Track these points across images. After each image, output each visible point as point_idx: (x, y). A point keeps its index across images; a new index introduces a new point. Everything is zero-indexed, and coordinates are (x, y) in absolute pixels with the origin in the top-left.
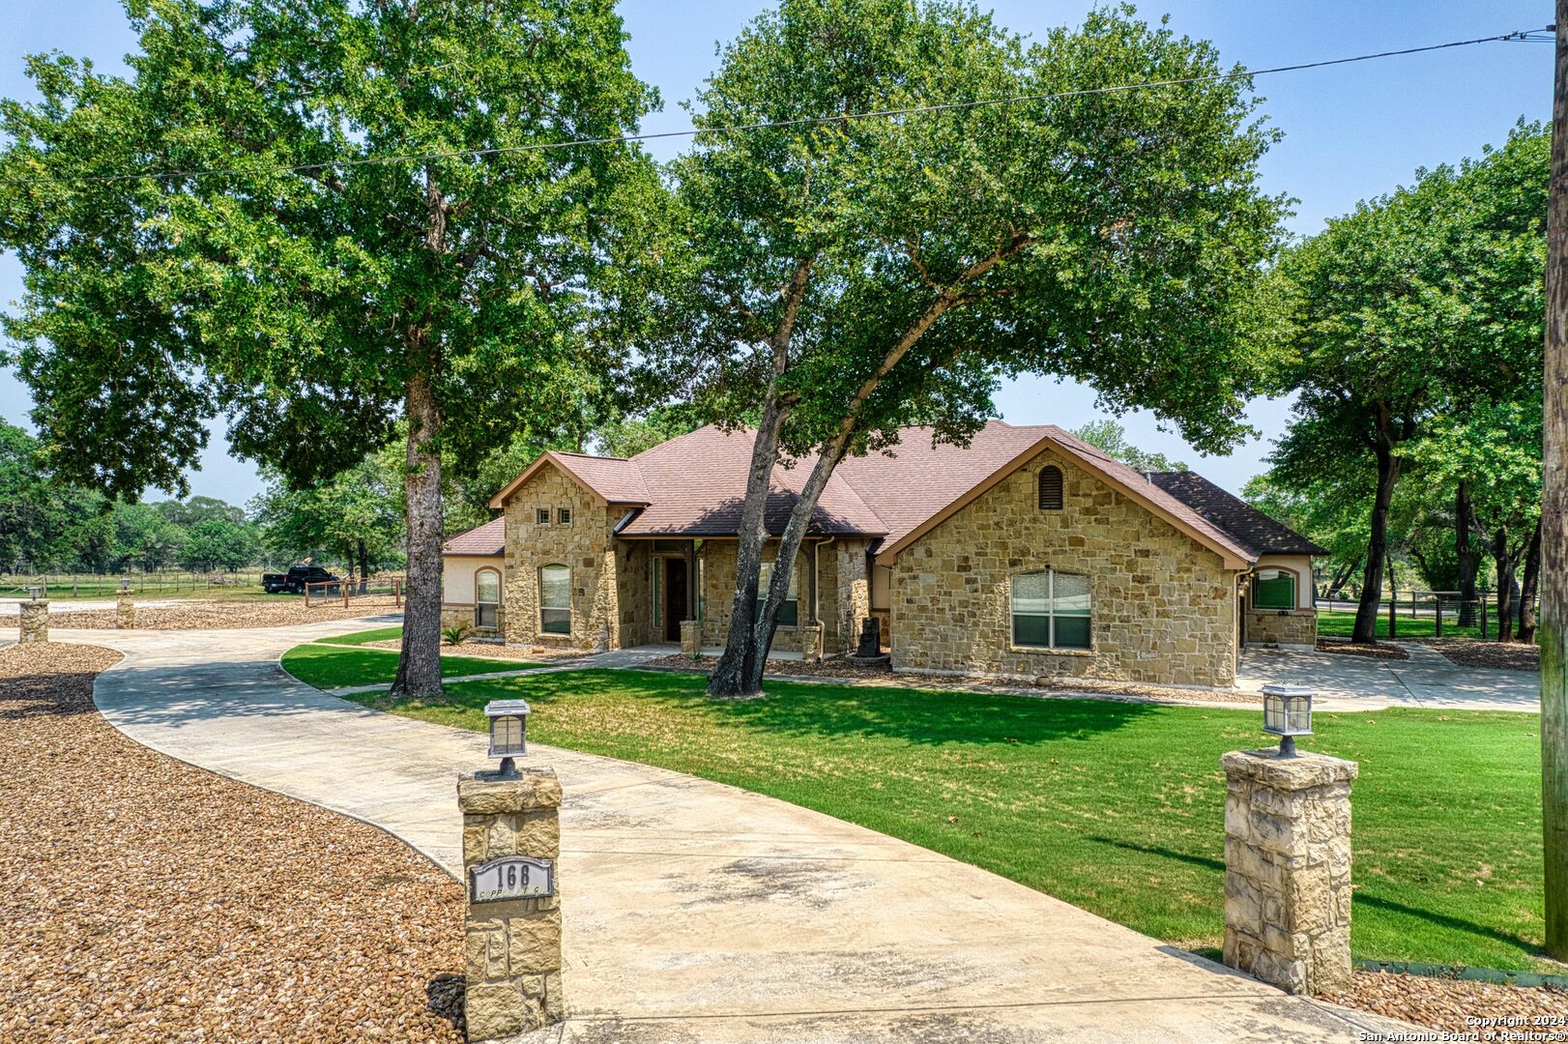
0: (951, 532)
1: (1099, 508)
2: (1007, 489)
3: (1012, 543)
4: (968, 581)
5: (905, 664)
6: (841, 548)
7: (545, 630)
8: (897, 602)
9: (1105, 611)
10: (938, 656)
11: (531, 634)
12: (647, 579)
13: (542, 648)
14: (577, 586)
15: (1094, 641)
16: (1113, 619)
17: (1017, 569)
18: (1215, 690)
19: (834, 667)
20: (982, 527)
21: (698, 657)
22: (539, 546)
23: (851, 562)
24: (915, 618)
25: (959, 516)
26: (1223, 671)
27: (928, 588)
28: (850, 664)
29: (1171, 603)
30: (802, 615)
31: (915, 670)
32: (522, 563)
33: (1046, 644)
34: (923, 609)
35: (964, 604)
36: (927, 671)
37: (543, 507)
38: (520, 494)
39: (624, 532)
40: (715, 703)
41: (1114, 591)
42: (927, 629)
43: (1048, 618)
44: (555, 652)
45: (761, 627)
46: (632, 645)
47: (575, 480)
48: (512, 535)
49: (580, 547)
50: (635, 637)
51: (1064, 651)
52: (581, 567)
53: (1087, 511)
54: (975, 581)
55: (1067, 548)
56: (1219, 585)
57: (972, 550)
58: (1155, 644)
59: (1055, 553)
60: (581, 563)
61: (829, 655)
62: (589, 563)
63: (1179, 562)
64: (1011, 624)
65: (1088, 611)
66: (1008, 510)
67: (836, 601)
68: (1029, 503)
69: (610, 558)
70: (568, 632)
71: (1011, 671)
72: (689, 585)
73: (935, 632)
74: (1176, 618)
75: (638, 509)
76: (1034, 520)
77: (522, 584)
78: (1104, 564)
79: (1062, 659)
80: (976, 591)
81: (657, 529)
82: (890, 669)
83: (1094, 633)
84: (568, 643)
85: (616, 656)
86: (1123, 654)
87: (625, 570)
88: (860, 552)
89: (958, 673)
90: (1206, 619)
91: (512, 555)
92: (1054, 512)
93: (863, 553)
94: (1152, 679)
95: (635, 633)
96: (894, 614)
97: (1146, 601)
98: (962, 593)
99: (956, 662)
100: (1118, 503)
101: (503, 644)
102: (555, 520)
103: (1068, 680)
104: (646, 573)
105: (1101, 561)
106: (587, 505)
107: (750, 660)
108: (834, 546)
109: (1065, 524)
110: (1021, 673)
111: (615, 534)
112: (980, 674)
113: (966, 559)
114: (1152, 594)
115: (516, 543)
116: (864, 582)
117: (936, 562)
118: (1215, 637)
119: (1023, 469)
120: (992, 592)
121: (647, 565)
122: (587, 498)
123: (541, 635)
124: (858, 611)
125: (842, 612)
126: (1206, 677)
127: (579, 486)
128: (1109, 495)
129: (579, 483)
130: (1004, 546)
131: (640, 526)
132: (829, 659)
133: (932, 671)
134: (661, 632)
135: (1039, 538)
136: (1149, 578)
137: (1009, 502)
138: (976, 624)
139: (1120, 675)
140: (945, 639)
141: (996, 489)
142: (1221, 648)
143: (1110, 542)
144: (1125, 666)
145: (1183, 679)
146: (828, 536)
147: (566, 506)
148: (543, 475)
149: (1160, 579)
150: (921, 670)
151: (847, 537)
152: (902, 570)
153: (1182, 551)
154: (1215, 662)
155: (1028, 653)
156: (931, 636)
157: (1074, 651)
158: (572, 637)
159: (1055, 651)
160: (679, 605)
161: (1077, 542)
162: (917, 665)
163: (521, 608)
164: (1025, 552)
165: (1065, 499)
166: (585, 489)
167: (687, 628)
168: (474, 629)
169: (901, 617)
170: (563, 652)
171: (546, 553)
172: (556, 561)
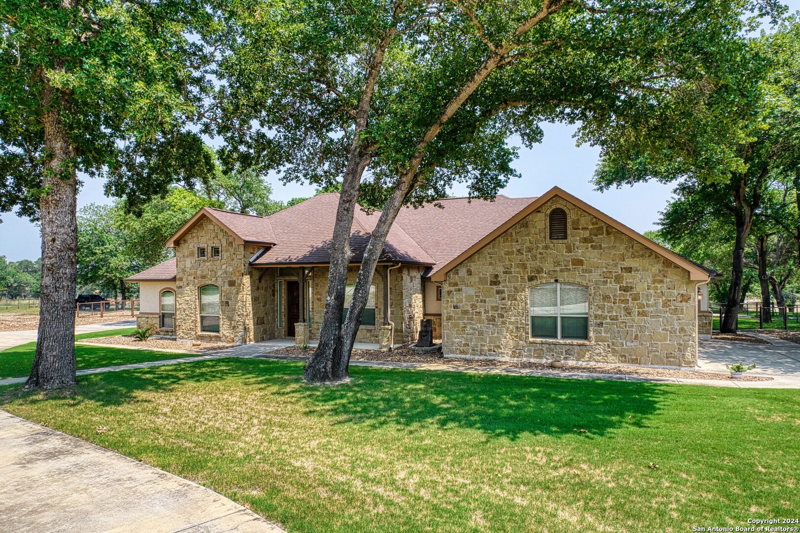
0: (485, 257)
1: (594, 238)
2: (526, 225)
3: (530, 264)
4: (498, 292)
5: (452, 352)
6: (405, 272)
7: (203, 330)
8: (447, 308)
9: (599, 312)
10: (476, 346)
11: (193, 333)
12: (274, 295)
13: (199, 342)
14: (224, 299)
15: (591, 334)
16: (605, 318)
17: (534, 283)
18: (682, 369)
19: (401, 354)
20: (507, 253)
21: (305, 348)
22: (199, 272)
23: (411, 281)
24: (459, 318)
25: (491, 245)
26: (688, 355)
27: (469, 298)
28: (414, 353)
29: (648, 305)
30: (379, 319)
31: (459, 356)
32: (188, 285)
33: (555, 337)
34: (466, 312)
35: (495, 309)
36: (468, 357)
37: (202, 246)
38: (186, 238)
39: (256, 262)
40: (308, 389)
41: (606, 298)
42: (468, 327)
43: (556, 318)
44: (209, 345)
45: (347, 326)
46: (263, 340)
47: (223, 227)
48: (181, 265)
49: (226, 272)
50: (265, 333)
51: (568, 341)
52: (226, 287)
53: (585, 240)
54: (503, 292)
55: (571, 267)
56: (684, 292)
57: (500, 269)
58: (636, 336)
59: (561, 271)
60: (226, 284)
61: (397, 346)
62: (232, 284)
63: (654, 276)
64: (529, 323)
65: (587, 314)
66: (526, 241)
67: (402, 309)
68: (543, 235)
69: (247, 280)
70: (218, 331)
71: (529, 356)
72: (301, 299)
73: (474, 329)
74: (652, 317)
75: (267, 247)
76: (546, 247)
77: (187, 298)
78: (598, 278)
79: (567, 347)
80: (504, 299)
81: (279, 259)
82: (441, 356)
83: (591, 329)
84: (218, 338)
85: (250, 347)
86: (613, 344)
87: (258, 289)
88: (417, 275)
89: (492, 358)
90: (675, 317)
91: (181, 279)
92: (561, 241)
93: (419, 276)
94: (634, 361)
95: (265, 332)
96: (444, 317)
97: (630, 305)
98: (493, 300)
99: (490, 350)
100: (608, 233)
101: (175, 340)
102: (209, 255)
103: (571, 363)
104: (273, 291)
105: (595, 276)
106: (230, 244)
107: (337, 353)
108: (400, 270)
109: (569, 250)
110: (537, 357)
111: (250, 264)
112: (506, 359)
113: (496, 276)
114: (634, 299)
115: (184, 271)
116: (420, 296)
117: (474, 279)
118: (682, 330)
119: (538, 211)
120: (516, 299)
121: (274, 286)
122: (231, 239)
123: (200, 333)
124: (416, 315)
125: (406, 315)
126: (675, 359)
127: (226, 231)
128: (601, 228)
129: (225, 229)
130: (524, 266)
131: (268, 258)
132: (397, 349)
133: (472, 357)
134: (283, 331)
135: (550, 260)
136: (632, 288)
137: (528, 235)
138: (504, 323)
139: (611, 358)
140: (481, 333)
141: (518, 226)
142: (686, 338)
143: (603, 262)
144: (614, 352)
145: (658, 361)
146: (397, 263)
147: (217, 244)
148: (202, 224)
149: (640, 288)
150: (463, 356)
151: (409, 264)
152: (450, 284)
153: (657, 268)
154: (682, 348)
155: (542, 343)
156: (471, 331)
157: (575, 342)
158: (221, 334)
159: (561, 341)
160: (295, 313)
161: (578, 262)
162: (461, 353)
163: (187, 315)
164: (539, 271)
165: (569, 232)
166: (230, 233)
167: (300, 328)
168: (159, 329)
169: (449, 318)
170: (215, 345)
171: (203, 277)
172: (210, 282)
